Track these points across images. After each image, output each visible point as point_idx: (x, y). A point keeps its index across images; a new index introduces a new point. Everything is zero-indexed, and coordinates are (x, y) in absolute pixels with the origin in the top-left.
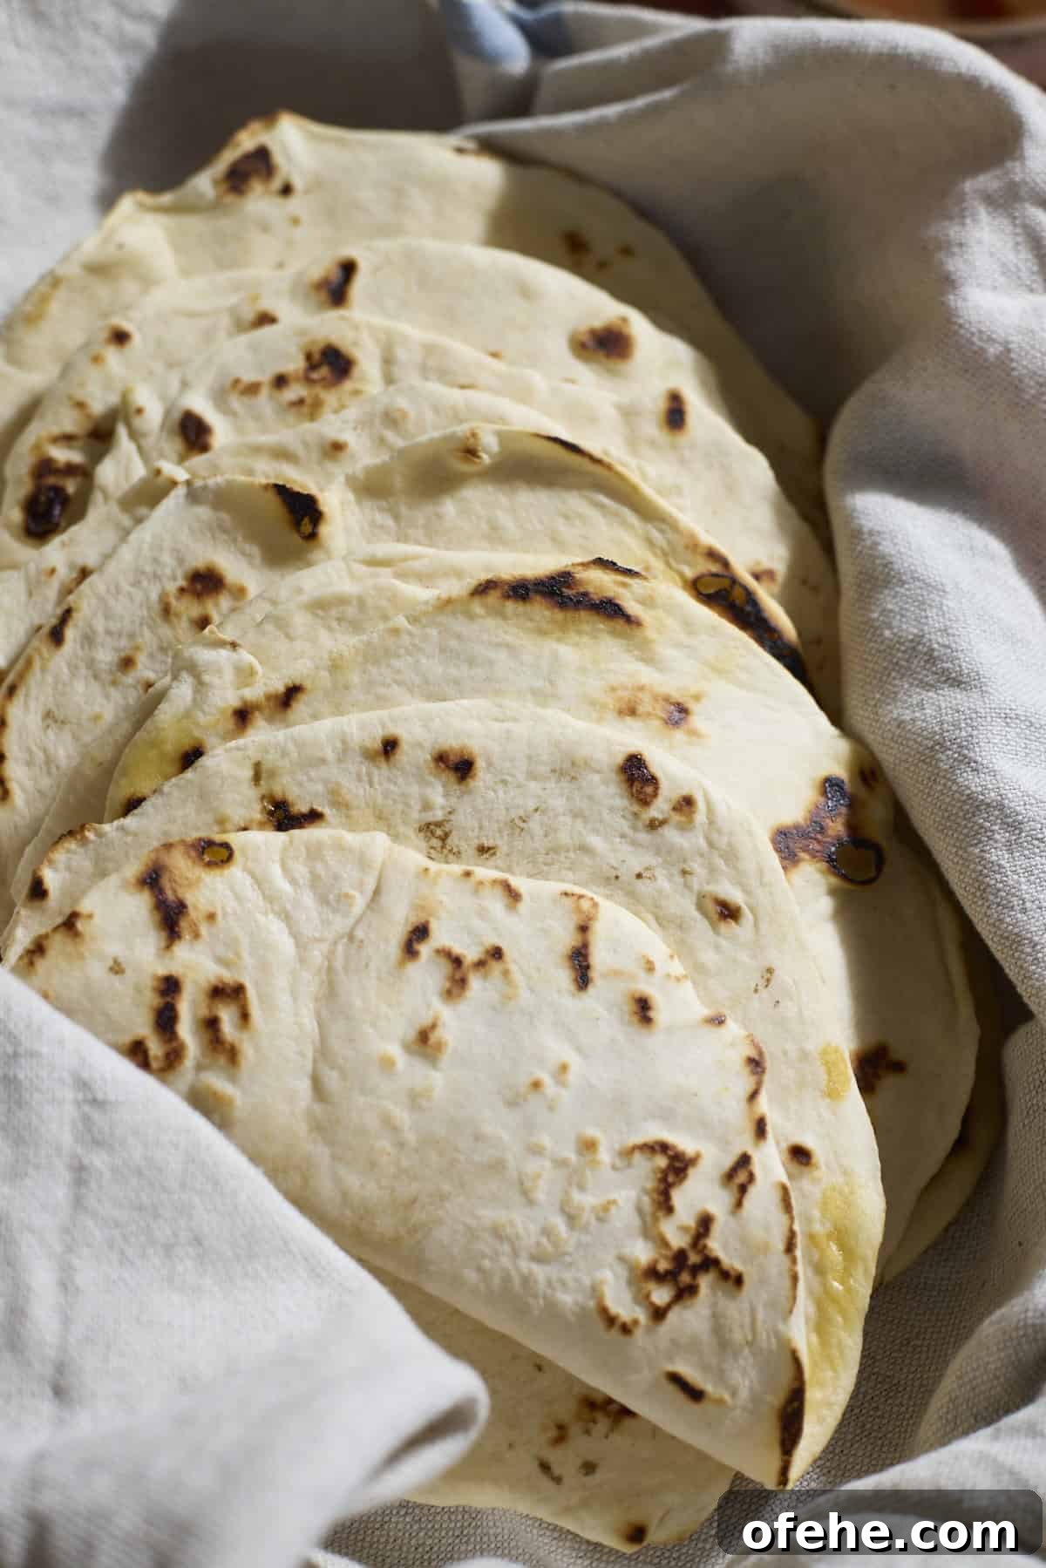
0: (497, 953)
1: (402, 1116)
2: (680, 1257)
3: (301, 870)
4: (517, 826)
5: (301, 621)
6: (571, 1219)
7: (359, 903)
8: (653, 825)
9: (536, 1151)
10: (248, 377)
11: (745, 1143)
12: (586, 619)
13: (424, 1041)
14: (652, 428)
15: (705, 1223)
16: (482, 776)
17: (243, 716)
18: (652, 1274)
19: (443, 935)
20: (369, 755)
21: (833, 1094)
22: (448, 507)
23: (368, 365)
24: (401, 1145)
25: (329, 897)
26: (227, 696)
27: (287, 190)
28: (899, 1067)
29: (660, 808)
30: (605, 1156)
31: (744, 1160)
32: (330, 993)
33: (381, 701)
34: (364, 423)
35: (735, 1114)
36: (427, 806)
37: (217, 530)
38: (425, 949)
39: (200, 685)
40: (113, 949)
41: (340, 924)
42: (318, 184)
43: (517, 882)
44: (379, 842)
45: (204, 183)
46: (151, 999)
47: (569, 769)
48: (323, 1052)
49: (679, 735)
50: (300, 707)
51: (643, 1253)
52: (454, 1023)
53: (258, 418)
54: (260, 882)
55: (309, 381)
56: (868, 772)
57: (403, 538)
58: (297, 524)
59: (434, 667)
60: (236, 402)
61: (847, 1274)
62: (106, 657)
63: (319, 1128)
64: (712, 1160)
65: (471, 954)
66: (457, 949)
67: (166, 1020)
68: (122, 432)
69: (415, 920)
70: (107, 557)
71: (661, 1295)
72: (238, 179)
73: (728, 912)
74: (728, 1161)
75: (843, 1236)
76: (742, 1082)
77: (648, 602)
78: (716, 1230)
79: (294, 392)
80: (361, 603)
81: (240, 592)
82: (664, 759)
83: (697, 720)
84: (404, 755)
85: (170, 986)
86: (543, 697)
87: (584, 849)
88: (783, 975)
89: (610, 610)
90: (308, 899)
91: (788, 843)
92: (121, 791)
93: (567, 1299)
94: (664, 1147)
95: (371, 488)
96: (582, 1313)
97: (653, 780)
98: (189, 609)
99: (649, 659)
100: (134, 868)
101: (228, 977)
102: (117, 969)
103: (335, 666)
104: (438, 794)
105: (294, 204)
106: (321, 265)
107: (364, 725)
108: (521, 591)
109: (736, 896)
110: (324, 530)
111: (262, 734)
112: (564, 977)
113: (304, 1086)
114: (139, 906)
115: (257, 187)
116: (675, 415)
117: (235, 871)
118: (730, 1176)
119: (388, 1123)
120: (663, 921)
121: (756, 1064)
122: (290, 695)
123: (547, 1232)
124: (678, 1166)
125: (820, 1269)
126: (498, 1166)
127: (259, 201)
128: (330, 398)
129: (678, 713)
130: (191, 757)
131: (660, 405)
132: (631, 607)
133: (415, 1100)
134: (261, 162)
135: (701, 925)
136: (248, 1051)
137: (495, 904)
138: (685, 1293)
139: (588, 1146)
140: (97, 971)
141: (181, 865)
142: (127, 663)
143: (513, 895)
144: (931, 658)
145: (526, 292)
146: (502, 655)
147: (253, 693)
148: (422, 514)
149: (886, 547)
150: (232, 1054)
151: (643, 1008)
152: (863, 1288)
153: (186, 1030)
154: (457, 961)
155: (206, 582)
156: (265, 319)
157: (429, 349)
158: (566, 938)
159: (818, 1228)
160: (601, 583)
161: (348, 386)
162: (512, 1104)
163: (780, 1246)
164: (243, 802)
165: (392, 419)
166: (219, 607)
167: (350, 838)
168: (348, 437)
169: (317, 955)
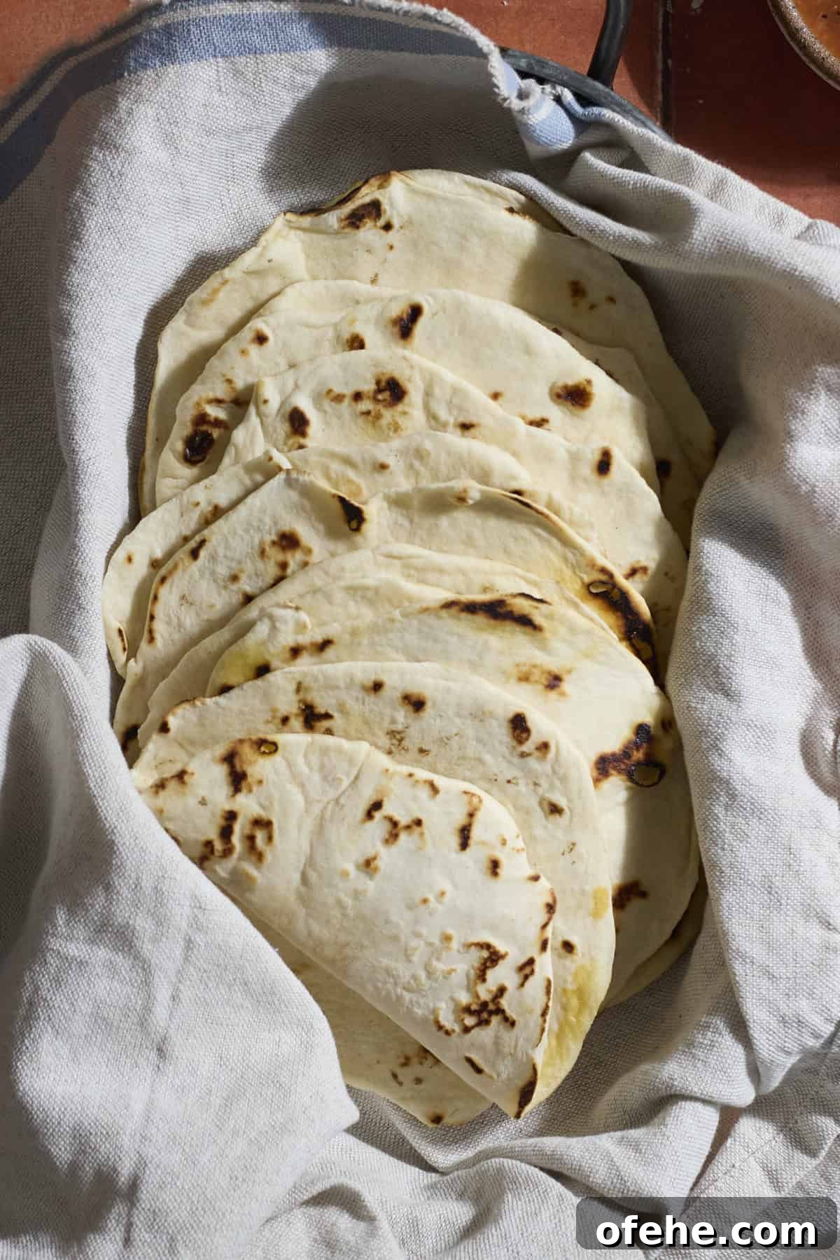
0: (419, 823)
1: (349, 901)
2: (484, 1005)
3: (315, 760)
4: (444, 741)
5: (339, 596)
6: (430, 974)
7: (346, 782)
8: (523, 755)
9: (418, 935)
10: (338, 389)
11: (533, 952)
12: (509, 626)
13: (368, 865)
15: (502, 991)
16: (429, 710)
17: (296, 652)
18: (468, 1010)
19: (387, 809)
20: (365, 688)
21: (596, 915)
22: (444, 521)
23: (415, 395)
24: (345, 915)
25: (329, 777)
26: (288, 638)
27: (388, 227)
28: (643, 895)
29: (529, 746)
30: (455, 945)
31: (531, 962)
32: (320, 829)
33: (376, 655)
34: (403, 453)
35: (532, 935)
36: (393, 721)
37: (299, 509)
38: (378, 815)
39: (274, 628)
40: (202, 792)
41: (332, 794)
42: (409, 223)
43: (439, 781)
44: (363, 749)
45: (332, 219)
46: (221, 822)
47: (480, 715)
48: (310, 861)
49: (553, 695)
50: (330, 652)
51: (464, 998)
52: (387, 857)
53: (339, 417)
54: (290, 765)
55: (376, 400)
56: (667, 722)
57: (410, 541)
58: (349, 522)
59: (412, 639)
60: (327, 405)
61: (580, 1011)
62: (223, 571)
63: (304, 900)
64: (514, 956)
65: (404, 820)
66: (397, 817)
67: (226, 833)
68: (252, 409)
69: (374, 798)
70: (234, 505)
71: (470, 1021)
72: (355, 220)
73: (555, 810)
74: (523, 960)
75: (581, 993)
76: (542, 916)
77: (550, 617)
78: (507, 996)
79: (365, 405)
80: (376, 591)
81: (309, 551)
82: (539, 723)
83: (566, 686)
84: (386, 692)
85: (231, 816)
86: (475, 666)
87: (480, 761)
88: (581, 848)
89: (525, 621)
90: (316, 777)
91: (604, 766)
92: (219, 678)
93: (419, 1012)
94: (488, 946)
95: (399, 502)
96: (424, 1020)
97: (527, 730)
98: (275, 555)
99: (544, 647)
100: (221, 750)
101: (263, 814)
102: (203, 802)
103: (354, 633)
104: (402, 716)
105: (391, 236)
106: (398, 309)
107: (364, 669)
108: (471, 608)
109: (562, 802)
110: (365, 527)
111: (305, 666)
112: (455, 841)
113: (297, 877)
114: (221, 771)
115: (369, 223)
116: (604, 465)
117: (277, 758)
118: (521, 968)
119: (339, 903)
120: (521, 811)
121: (551, 908)
122: (325, 645)
123: (414, 977)
124: (494, 958)
125: (565, 1008)
126: (395, 939)
127: (369, 232)
128: (388, 415)
129: (554, 682)
130: (263, 670)
131: (597, 457)
132: (538, 619)
133: (357, 895)
134: (375, 208)
135: (538, 813)
136: (269, 857)
137: (424, 793)
138: (483, 1023)
139: (447, 938)
140: (192, 802)
141: (247, 752)
142: (235, 578)
143: (434, 789)
144: (716, 672)
145: (528, 350)
146: (455, 639)
147: (304, 639)
148: (428, 522)
149: (711, 586)
150: (260, 857)
151: (495, 866)
152: (587, 1022)
153: (236, 839)
154: (395, 824)
155: (288, 541)
156: (356, 343)
157: (456, 391)
158: (461, 819)
159: (570, 987)
160: (522, 606)
161: (400, 407)
162: (411, 907)
163: (539, 1012)
164: (288, 704)
165: (420, 454)
166: (294, 559)
167: (346, 744)
168: (390, 461)
169: (316, 810)
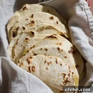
0: (51, 62)
1: (46, 74)
2: (66, 81)
3: (37, 58)
4: (51, 53)
5: (34, 41)
6: (58, 79)
7: (41, 60)
8: (60, 52)
9: (55, 75)
10: (27, 24)
11: (69, 73)
12: (54, 38)
13: (47, 69)
14: (56, 24)
15: (67, 78)
16: (48, 50)
17: (31, 48)
18: (64, 82)
19: (47, 61)
20: (40, 50)
21: (74, 68)
22: (43, 31)
23: (35, 22)
24: (46, 76)
25: (39, 60)
26: (30, 47)
27: (27, 9)
29: (60, 51)
30: (60, 75)
31: (69, 74)
32: (40, 66)
33: (40, 46)
34: (36, 26)
35: (68, 71)
36: (44, 53)
37: (27, 35)
38: (46, 62)
39: (28, 46)
40: (25, 65)
41: (40, 61)
43: (52, 57)
44: (42, 56)
45: (21, 10)
47: (54, 49)
48: (40, 70)
49: (61, 45)
50: (35, 47)
51: (63, 81)
52: (49, 67)
53: (28, 26)
54: (34, 59)
56: (74, 46)
57: (40, 34)
58: (32, 34)
59: (44, 43)
62: (20, 45)
63: (41, 75)
65: (49, 62)
67: (29, 69)
69: (45, 60)
70: (19, 38)
71: (65, 83)
72: (24, 9)
73: (66, 57)
76: (68, 69)
77: (58, 37)
79: (31, 24)
80: (38, 39)
81: (29, 39)
82: (60, 47)
84: (42, 49)
85: (29, 67)
86: (51, 44)
87: (56, 54)
88: (70, 61)
91: (69, 52)
92: (24, 54)
93: (59, 85)
94: (64, 74)
95: (37, 31)
97: (60, 49)
98: (26, 41)
99: (58, 40)
100: (26, 60)
101: (33, 66)
102: (26, 66)
103: (37, 44)
105: (28, 10)
106: (31, 15)
107: (39, 48)
109: (66, 56)
110: (35, 34)
112: (56, 63)
113: (39, 73)
114: (27, 62)
115: (25, 9)
116: (57, 23)
118: (68, 75)
120: (62, 59)
121: (69, 67)
122: (34, 46)
123: (57, 80)
124: (65, 75)
125: (75, 80)
126: (53, 76)
127: (25, 11)
128: (33, 25)
129: (61, 44)
130: (28, 51)
131: (56, 22)
133: (47, 73)
134: (25, 8)
135: (64, 58)
137: (50, 59)
138: (66, 83)
139: (59, 74)
140: (24, 67)
141: (29, 59)
142: (22, 45)
143: (51, 58)
144: (77, 38)
145: (46, 15)
146: (48, 42)
147: (32, 46)
148: (41, 32)
149: (73, 30)
150: (34, 71)
151: (61, 64)
152: (78, 81)
153: (31, 70)
154: (48, 63)
155: (27, 39)
156: (28, 19)
157: (40, 20)
158: (56, 60)
159: (75, 78)
160: (54, 36)
161: (34, 23)
162: (53, 72)
163: (72, 79)
164: (32, 54)
165: (38, 26)
169: (39, 64)
